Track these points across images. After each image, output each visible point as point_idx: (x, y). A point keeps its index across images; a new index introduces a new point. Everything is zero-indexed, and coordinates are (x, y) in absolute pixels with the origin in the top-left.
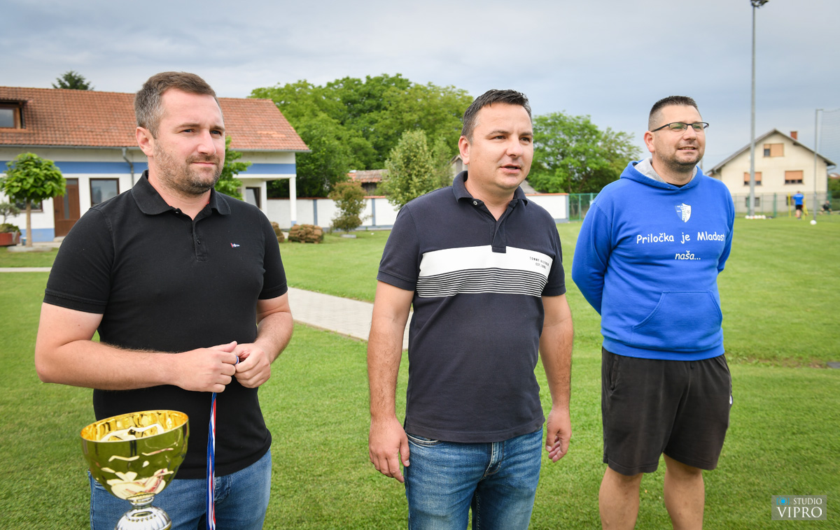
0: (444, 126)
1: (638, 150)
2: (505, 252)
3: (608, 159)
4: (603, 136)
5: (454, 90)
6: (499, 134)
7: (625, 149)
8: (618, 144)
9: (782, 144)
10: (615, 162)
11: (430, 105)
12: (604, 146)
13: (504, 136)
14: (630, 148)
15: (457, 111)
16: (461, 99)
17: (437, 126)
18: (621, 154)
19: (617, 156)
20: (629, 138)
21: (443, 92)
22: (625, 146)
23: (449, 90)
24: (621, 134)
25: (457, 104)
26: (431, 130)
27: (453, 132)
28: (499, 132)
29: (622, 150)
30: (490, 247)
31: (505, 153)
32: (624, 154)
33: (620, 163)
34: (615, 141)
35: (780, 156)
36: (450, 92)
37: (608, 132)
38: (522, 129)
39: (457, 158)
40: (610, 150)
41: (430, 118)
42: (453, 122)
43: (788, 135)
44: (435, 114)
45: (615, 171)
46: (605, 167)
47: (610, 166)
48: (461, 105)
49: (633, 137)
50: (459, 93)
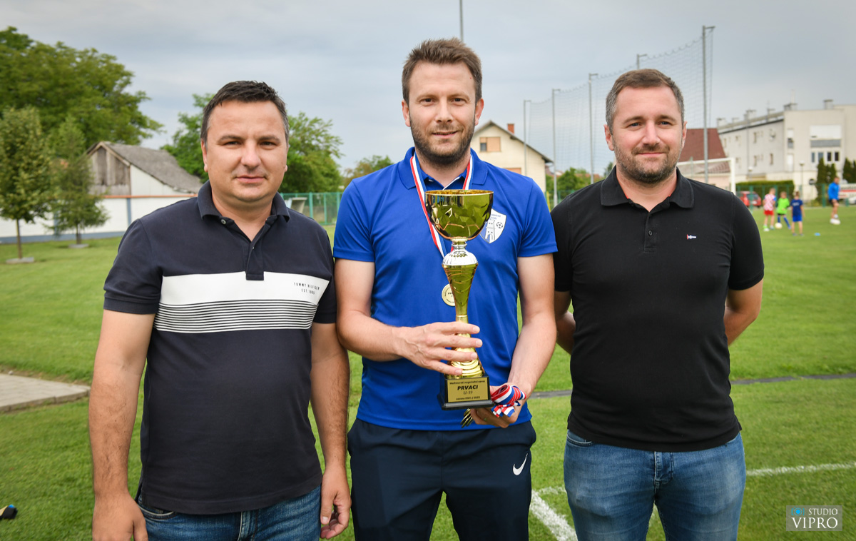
0: (80, 101)
1: (337, 141)
2: (262, 279)
3: (301, 151)
4: (295, 123)
5: (96, 55)
6: (230, 140)
7: (322, 139)
8: (313, 133)
9: (499, 138)
10: (309, 156)
11: (58, 73)
12: (297, 136)
13: (237, 141)
14: (328, 138)
15: (101, 83)
16: (106, 68)
17: (71, 102)
18: (317, 146)
19: (313, 148)
20: (327, 126)
21: (80, 57)
22: (322, 136)
23: (90, 54)
24: (316, 121)
25: (99, 74)
26: (60, 108)
27: (93, 111)
28: (230, 137)
29: (318, 140)
30: (243, 274)
31: (239, 162)
32: (320, 145)
33: (316, 156)
34: (309, 129)
35: (497, 151)
36: (90, 58)
37: (300, 118)
38: (259, 132)
39: (98, 146)
40: (303, 141)
41: (59, 90)
42: (94, 98)
43: (506, 128)
44: (66, 85)
45: (309, 167)
46: (298, 161)
47: (304, 160)
48: (106, 75)
49: (331, 125)
50: (104, 59)
